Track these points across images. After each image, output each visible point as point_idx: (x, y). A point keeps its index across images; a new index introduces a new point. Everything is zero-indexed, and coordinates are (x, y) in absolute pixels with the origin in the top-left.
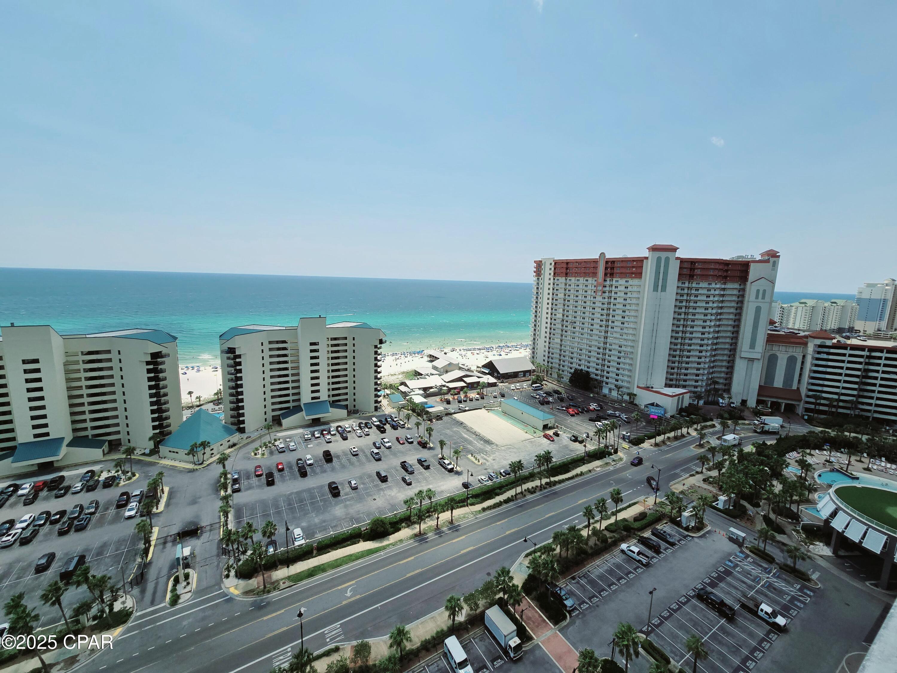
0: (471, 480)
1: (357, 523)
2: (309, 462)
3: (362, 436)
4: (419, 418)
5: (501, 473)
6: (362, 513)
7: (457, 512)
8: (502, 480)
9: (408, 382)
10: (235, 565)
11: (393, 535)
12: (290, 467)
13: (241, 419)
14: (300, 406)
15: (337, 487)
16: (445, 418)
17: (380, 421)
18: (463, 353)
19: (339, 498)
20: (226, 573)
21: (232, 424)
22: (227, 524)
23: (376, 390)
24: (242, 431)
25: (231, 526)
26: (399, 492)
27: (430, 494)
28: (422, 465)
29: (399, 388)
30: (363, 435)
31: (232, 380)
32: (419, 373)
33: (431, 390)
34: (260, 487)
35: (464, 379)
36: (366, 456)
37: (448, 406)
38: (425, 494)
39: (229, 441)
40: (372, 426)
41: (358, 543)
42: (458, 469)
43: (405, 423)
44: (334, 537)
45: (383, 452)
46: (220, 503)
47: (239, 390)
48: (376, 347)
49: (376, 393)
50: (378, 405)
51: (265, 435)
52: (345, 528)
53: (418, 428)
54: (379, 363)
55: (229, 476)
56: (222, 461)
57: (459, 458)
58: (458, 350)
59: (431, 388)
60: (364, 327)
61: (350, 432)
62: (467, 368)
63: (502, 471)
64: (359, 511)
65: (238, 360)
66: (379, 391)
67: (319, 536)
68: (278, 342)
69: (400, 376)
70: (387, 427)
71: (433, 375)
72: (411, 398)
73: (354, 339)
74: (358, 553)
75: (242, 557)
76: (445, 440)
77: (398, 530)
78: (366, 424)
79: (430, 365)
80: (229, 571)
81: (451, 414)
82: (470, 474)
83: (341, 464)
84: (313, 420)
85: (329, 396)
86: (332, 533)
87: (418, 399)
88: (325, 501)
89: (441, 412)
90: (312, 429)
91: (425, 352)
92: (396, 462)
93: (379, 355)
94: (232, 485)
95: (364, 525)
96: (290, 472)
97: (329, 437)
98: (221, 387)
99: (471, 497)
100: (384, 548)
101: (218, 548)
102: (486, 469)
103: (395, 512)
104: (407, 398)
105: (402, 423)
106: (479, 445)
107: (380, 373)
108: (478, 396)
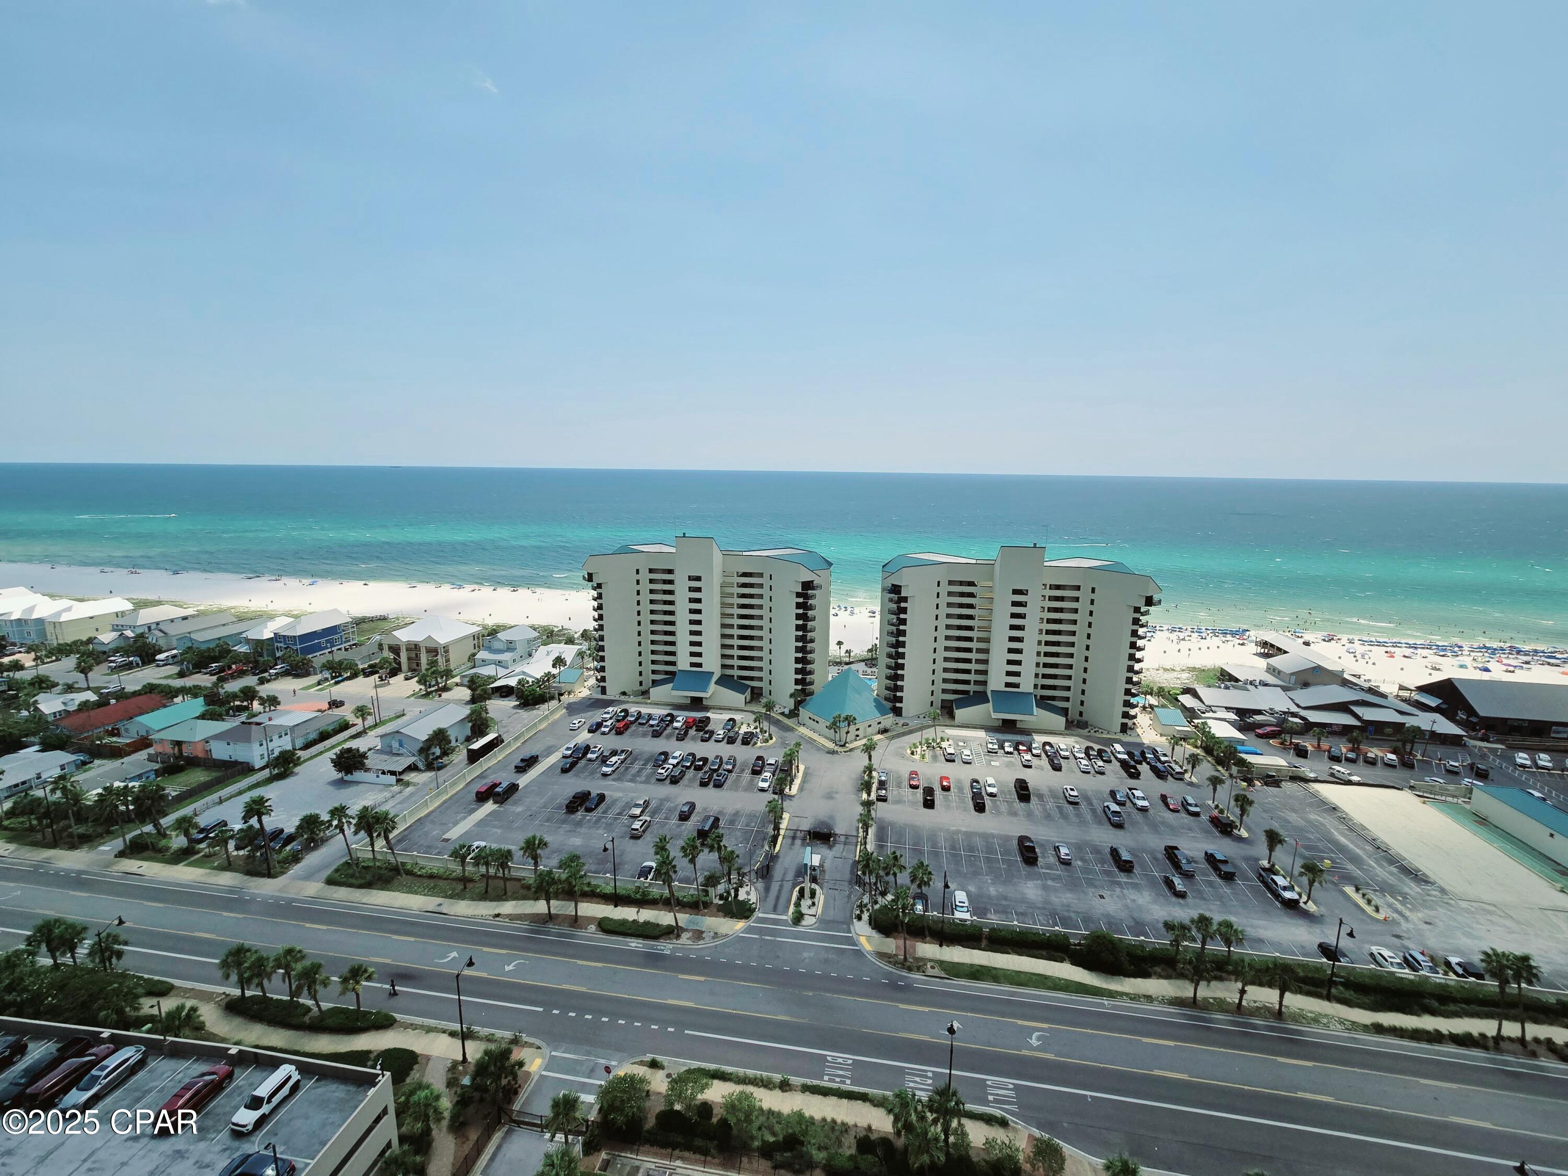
0: (1345, 943)
1: (1064, 925)
2: (990, 790)
3: (1089, 773)
4: (1220, 768)
5: (1448, 964)
6: (1074, 912)
7: (1295, 1002)
8: (1452, 983)
9: (1202, 691)
10: (869, 906)
11: (1132, 980)
12: (961, 789)
13: (898, 694)
14: (985, 693)
15: (1033, 848)
16: (1288, 786)
17: (1130, 754)
18: (1359, 648)
19: (1036, 869)
20: (858, 912)
21: (886, 699)
22: (865, 843)
23: (1128, 692)
24: (898, 712)
25: (870, 847)
26: (1155, 902)
27: (1229, 934)
28: (1216, 869)
29: (1180, 698)
30: (1093, 771)
31: (892, 633)
32: (1230, 675)
33: (1258, 718)
34: (914, 803)
35: (1354, 708)
36: (1094, 811)
37: (1299, 761)
38: (1215, 927)
39: (879, 723)
40: (1112, 758)
41: (1062, 962)
42: (1311, 907)
43: (1186, 771)
44: (1020, 933)
45: (1129, 814)
46: (860, 809)
47: (901, 650)
48: (1137, 610)
49: (1127, 698)
50: (1130, 723)
51: (929, 727)
52: (1040, 926)
53: (1215, 790)
54: (1140, 643)
55: (874, 774)
56: (869, 749)
57: (1316, 884)
58: (1344, 640)
59: (1259, 712)
60: (1115, 570)
61: (1066, 758)
62: (1366, 685)
63: (1454, 960)
64: (1069, 906)
65: (903, 605)
66: (1134, 695)
67: (994, 919)
68: (961, 583)
69: (1185, 675)
70: (1144, 768)
71: (1266, 685)
72: (1205, 724)
73: (1093, 590)
74: (1060, 979)
75: (880, 899)
76: (1282, 832)
77: (1145, 975)
78: (1100, 752)
79: (1262, 663)
80: (862, 912)
81: (1306, 780)
82: (1345, 930)
83: (1045, 810)
84: (1004, 721)
85: (1036, 686)
86: (1016, 923)
87: (1223, 730)
88: (1010, 863)
89: (1278, 771)
90: (1001, 737)
91: (1252, 633)
92: (1158, 843)
93: (1142, 626)
94: (878, 789)
95: (1078, 934)
96: (959, 797)
97: (1028, 757)
98: (877, 642)
99: (1341, 984)
100: (1111, 994)
101: (852, 872)
102: (1398, 937)
103: (1142, 938)
104: (1196, 721)
105: (1178, 769)
106: (1384, 873)
107: (1139, 661)
108: (1393, 757)
